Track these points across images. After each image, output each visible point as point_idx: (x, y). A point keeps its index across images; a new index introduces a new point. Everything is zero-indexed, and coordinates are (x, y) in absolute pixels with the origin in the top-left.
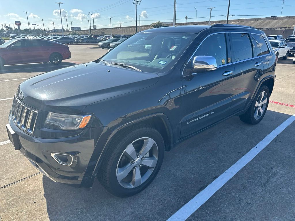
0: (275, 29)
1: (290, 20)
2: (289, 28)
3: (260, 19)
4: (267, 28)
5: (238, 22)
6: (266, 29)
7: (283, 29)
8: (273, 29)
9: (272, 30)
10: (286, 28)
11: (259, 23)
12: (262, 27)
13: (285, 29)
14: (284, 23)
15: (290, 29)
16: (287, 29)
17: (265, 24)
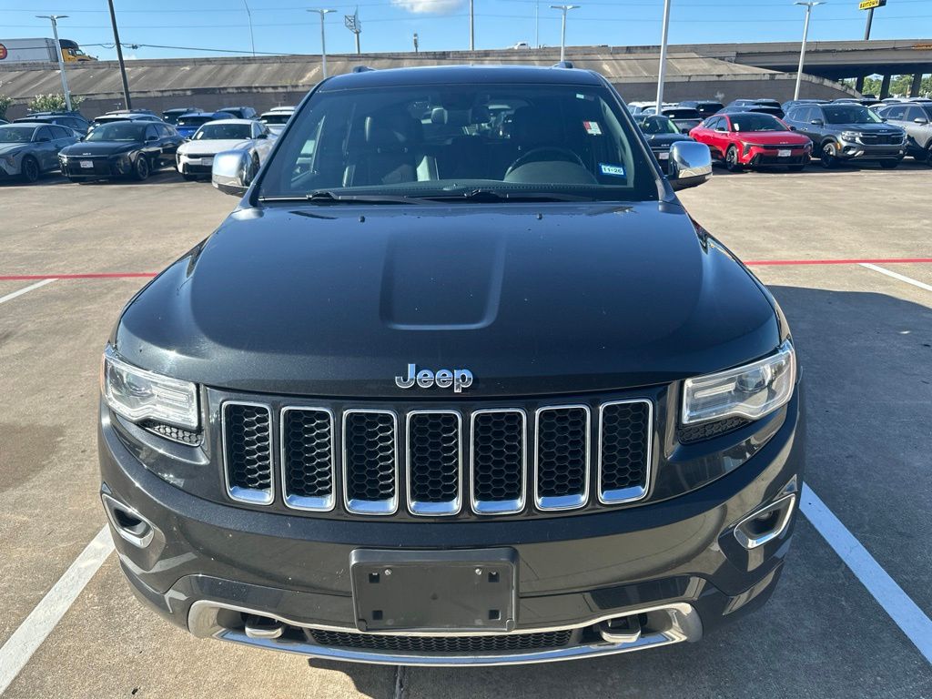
0: (260, 90)
1: (287, 66)
2: (293, 86)
3: (208, 61)
4: (237, 88)
5: (141, 70)
6: (235, 91)
7: (280, 90)
8: (255, 90)
9: (252, 93)
10: (286, 87)
11: (209, 73)
12: (221, 83)
13: (284, 90)
14: (276, 74)
15: (297, 90)
16: (290, 89)
17: (228, 76)
